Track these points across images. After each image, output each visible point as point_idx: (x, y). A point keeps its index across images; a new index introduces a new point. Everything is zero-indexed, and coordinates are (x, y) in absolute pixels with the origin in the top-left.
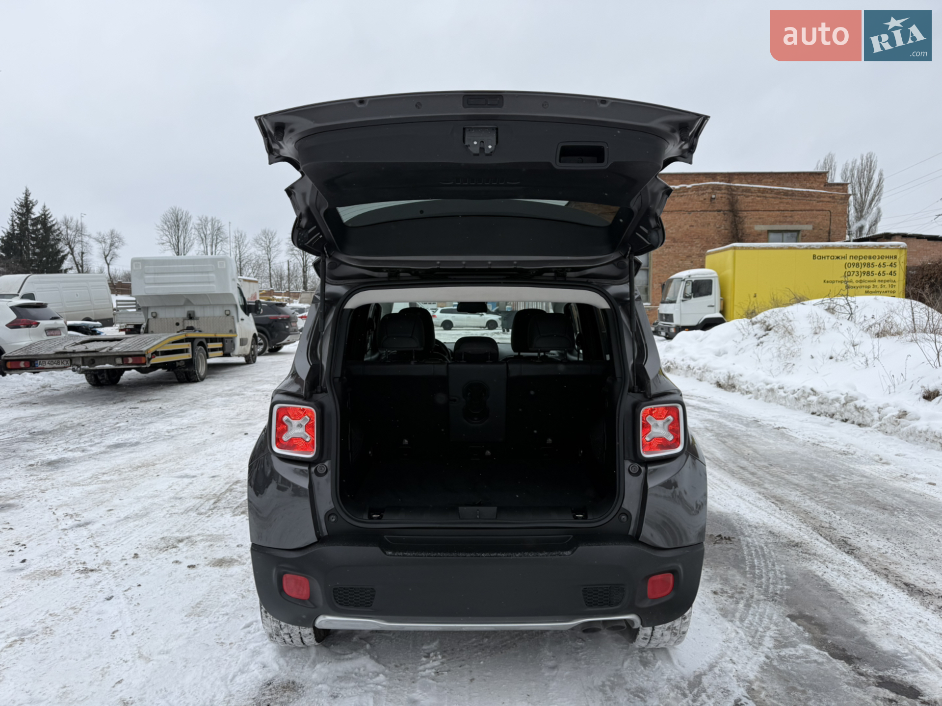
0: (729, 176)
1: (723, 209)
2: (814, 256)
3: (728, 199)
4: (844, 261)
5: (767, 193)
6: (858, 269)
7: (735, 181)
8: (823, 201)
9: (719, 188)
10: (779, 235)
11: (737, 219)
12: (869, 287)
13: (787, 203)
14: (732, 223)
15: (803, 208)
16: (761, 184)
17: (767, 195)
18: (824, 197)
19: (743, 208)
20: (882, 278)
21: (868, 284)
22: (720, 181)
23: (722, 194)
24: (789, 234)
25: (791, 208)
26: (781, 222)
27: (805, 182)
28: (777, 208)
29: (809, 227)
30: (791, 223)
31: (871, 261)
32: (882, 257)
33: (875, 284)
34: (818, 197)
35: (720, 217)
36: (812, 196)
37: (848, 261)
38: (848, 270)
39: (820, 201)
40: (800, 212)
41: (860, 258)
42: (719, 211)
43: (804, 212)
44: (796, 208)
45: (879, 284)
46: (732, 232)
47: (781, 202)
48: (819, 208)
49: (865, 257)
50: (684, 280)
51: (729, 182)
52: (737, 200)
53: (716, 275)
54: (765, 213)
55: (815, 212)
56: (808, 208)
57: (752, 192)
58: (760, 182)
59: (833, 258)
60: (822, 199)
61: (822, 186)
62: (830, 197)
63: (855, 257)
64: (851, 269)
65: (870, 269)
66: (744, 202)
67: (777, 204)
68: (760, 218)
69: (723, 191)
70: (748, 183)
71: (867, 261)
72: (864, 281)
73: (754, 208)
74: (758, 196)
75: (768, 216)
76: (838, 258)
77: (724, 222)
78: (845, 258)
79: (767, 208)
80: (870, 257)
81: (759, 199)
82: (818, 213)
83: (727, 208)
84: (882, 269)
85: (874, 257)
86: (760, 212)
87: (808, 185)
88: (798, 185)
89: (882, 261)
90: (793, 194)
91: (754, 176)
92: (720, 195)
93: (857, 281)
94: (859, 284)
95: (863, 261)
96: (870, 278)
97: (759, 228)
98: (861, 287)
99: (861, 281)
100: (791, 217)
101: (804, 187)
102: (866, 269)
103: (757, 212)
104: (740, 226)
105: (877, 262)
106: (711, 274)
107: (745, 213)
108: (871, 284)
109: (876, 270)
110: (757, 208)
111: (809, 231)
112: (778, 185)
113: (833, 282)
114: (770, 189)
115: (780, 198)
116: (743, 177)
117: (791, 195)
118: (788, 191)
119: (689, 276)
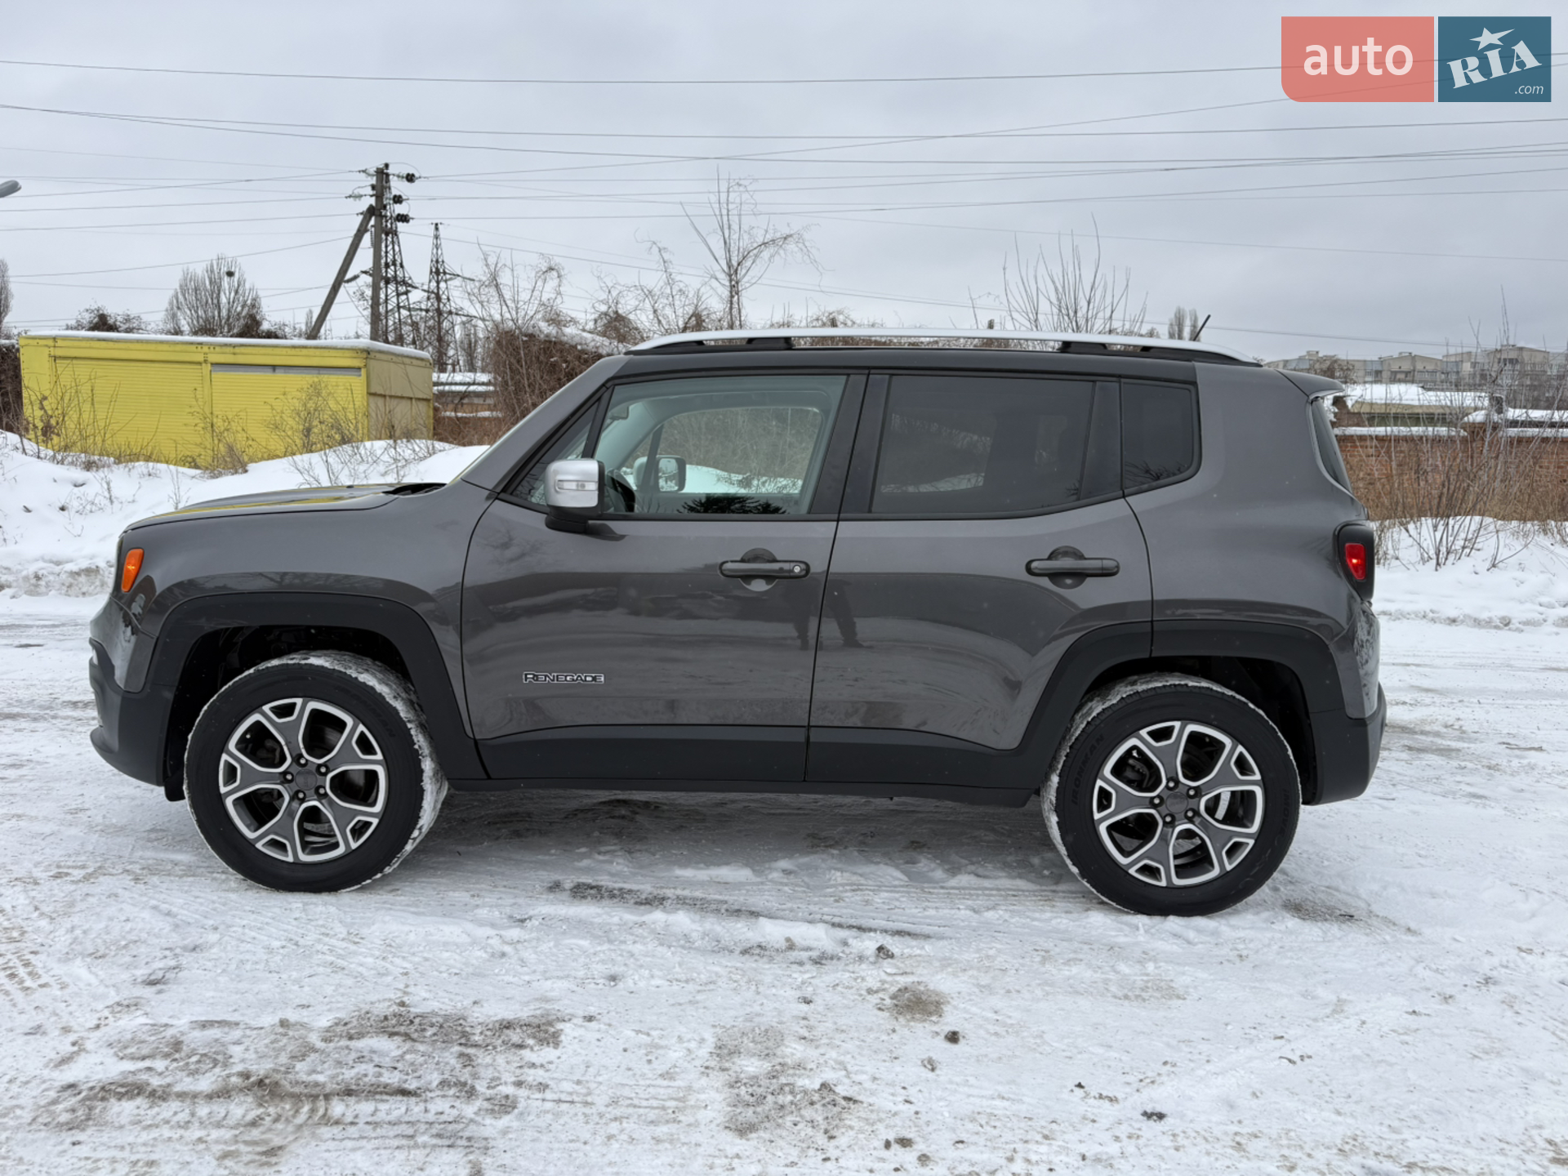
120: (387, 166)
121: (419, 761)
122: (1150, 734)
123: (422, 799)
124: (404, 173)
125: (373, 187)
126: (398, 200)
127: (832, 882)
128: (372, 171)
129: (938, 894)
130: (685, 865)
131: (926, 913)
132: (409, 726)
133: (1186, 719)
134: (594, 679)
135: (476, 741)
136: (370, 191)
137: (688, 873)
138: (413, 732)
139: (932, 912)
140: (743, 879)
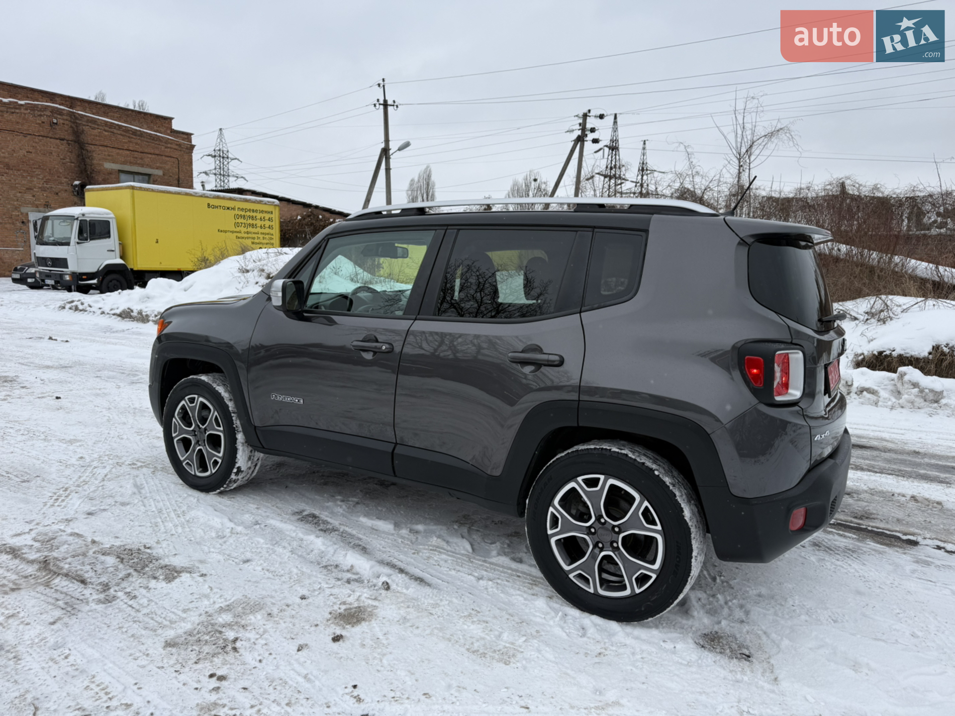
0: (72, 101)
1: (66, 137)
2: (209, 205)
3: (71, 127)
4: (233, 213)
5: (115, 128)
6: (245, 221)
7: (78, 108)
8: (171, 148)
9: (60, 112)
10: (131, 177)
11: (84, 152)
12: (254, 238)
13: (136, 144)
14: (78, 156)
15: (152, 151)
16: (107, 117)
17: (115, 131)
18: (171, 144)
19: (90, 142)
20: (263, 231)
21: (254, 236)
22: (60, 105)
23: (63, 119)
24: (141, 177)
25: (140, 150)
26: (131, 163)
27: (152, 125)
28: (126, 147)
29: (159, 172)
30: (142, 166)
31: (254, 214)
32: (262, 212)
33: (259, 236)
34: (166, 143)
35: (64, 146)
36: (160, 141)
37: (237, 212)
38: (238, 221)
39: (168, 148)
40: (150, 156)
41: (246, 210)
42: (63, 140)
43: (153, 156)
44: (146, 151)
45: (261, 236)
46: (79, 166)
47: (130, 142)
48: (167, 154)
49: (249, 210)
50: (77, 219)
51: (71, 107)
52: (83, 131)
53: (112, 216)
54: (114, 150)
55: (164, 157)
56: (157, 152)
57: (98, 125)
58: (105, 114)
59: (224, 208)
60: (169, 145)
61: (169, 132)
62: (177, 145)
63: (242, 210)
64: (240, 220)
65: (254, 222)
66: (90, 134)
67: (126, 143)
68: (109, 155)
69: (65, 117)
70: (93, 114)
71: (251, 214)
72: (250, 233)
73: (102, 143)
74: (105, 131)
75: (118, 154)
76: (228, 208)
77: (69, 154)
78: (233, 209)
79: (116, 146)
80: (253, 211)
81: (106, 133)
82: (167, 159)
83: (71, 138)
84: (263, 223)
85: (256, 211)
86: (109, 148)
87: (155, 128)
88: (145, 126)
89: (262, 215)
90: (142, 134)
91: (99, 106)
92: (62, 121)
93: (245, 233)
94: (246, 235)
95: (248, 214)
96: (254, 230)
97: (109, 166)
98: (248, 238)
99: (248, 233)
100: (141, 159)
101: (151, 130)
102: (250, 221)
103: (106, 149)
104: (88, 160)
105: (259, 215)
106: (107, 214)
107: (93, 147)
108: (255, 236)
109: (259, 223)
110: (105, 144)
111: (159, 176)
112: (125, 122)
113: (225, 232)
114: (118, 125)
115: (129, 137)
116: (87, 105)
117: (139, 136)
118: (136, 130)
119: (83, 215)
120: (589, 111)
121: (235, 434)
122: (585, 481)
123: (236, 453)
124: (598, 114)
125: (580, 124)
126: (593, 130)
127: (430, 543)
128: (581, 115)
129: (476, 564)
130: (366, 515)
131: (450, 572)
132: (233, 415)
133: (609, 475)
134: (299, 401)
135: (255, 427)
136: (578, 127)
137: (363, 520)
138: (234, 418)
139: (453, 573)
140: (387, 530)
